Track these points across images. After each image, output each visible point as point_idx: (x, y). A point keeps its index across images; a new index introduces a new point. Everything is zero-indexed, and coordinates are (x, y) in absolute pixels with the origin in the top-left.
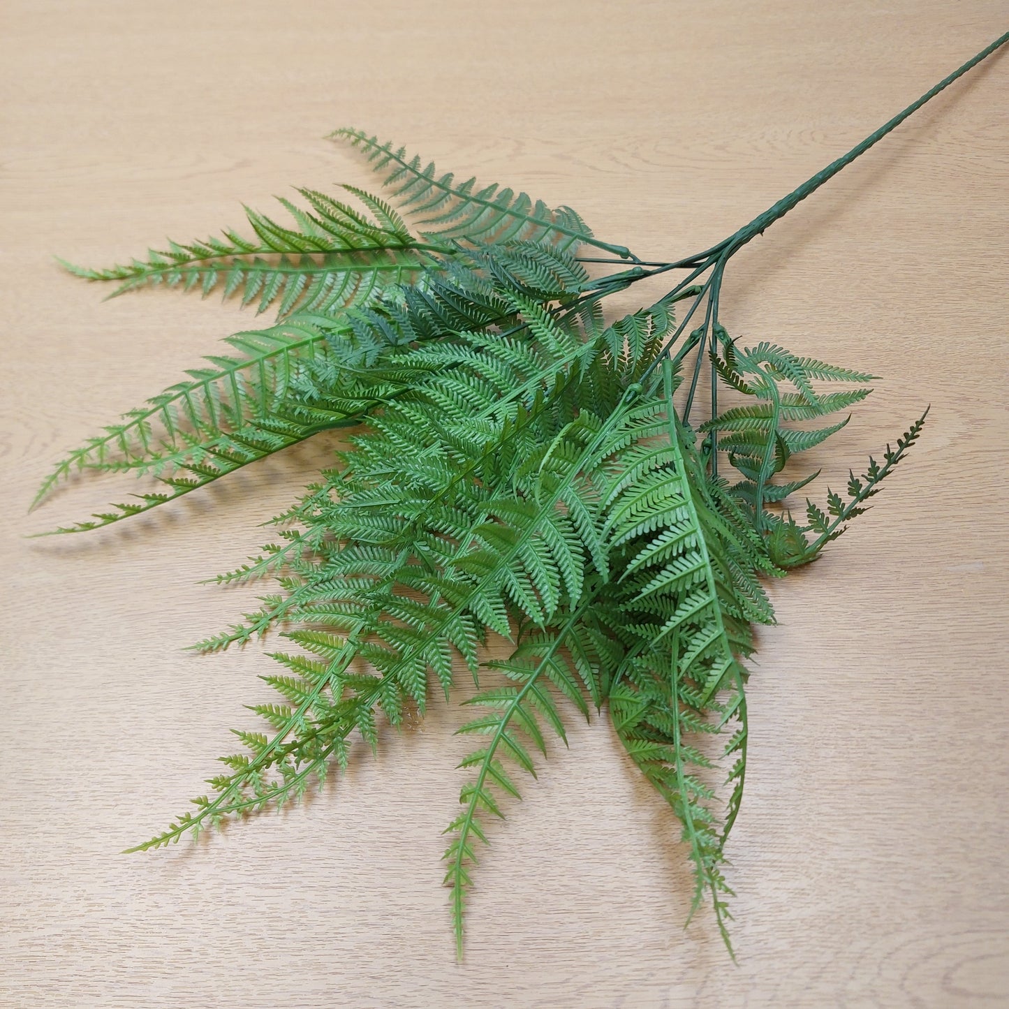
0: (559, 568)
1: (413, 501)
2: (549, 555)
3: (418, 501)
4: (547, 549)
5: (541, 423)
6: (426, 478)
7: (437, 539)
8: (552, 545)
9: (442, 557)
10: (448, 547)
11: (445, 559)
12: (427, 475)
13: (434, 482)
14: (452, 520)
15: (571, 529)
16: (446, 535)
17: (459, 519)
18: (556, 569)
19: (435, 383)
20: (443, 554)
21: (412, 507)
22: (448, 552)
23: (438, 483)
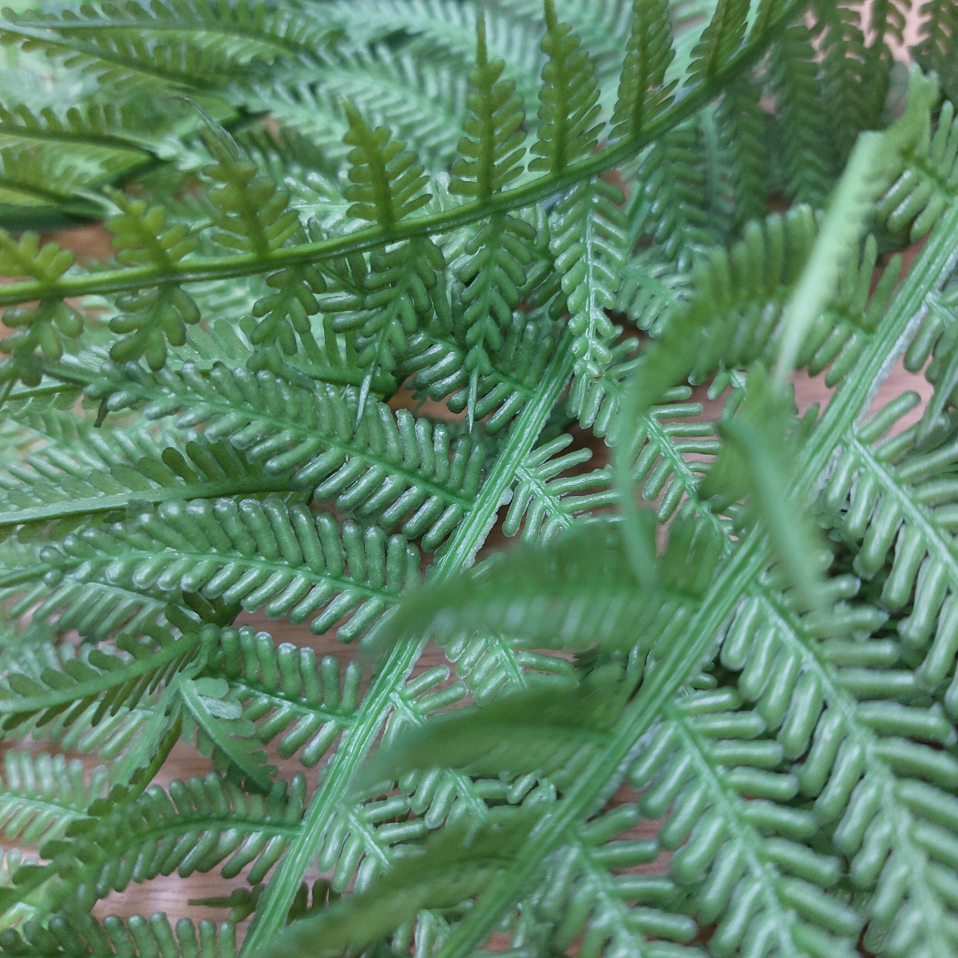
0: (846, 862)
1: (173, 510)
2: (785, 785)
3: (198, 509)
4: (768, 751)
5: (658, 175)
6: (233, 417)
7: (286, 649)
8: (796, 729)
9: (311, 718)
10: (331, 679)
11: (317, 727)
12: (237, 405)
13: (271, 432)
14: (345, 568)
15: (886, 649)
16: (321, 632)
17: (376, 564)
18: (828, 868)
19: (313, 88)
20: (313, 706)
21: (170, 534)
22: (331, 697)
23: (287, 436)
